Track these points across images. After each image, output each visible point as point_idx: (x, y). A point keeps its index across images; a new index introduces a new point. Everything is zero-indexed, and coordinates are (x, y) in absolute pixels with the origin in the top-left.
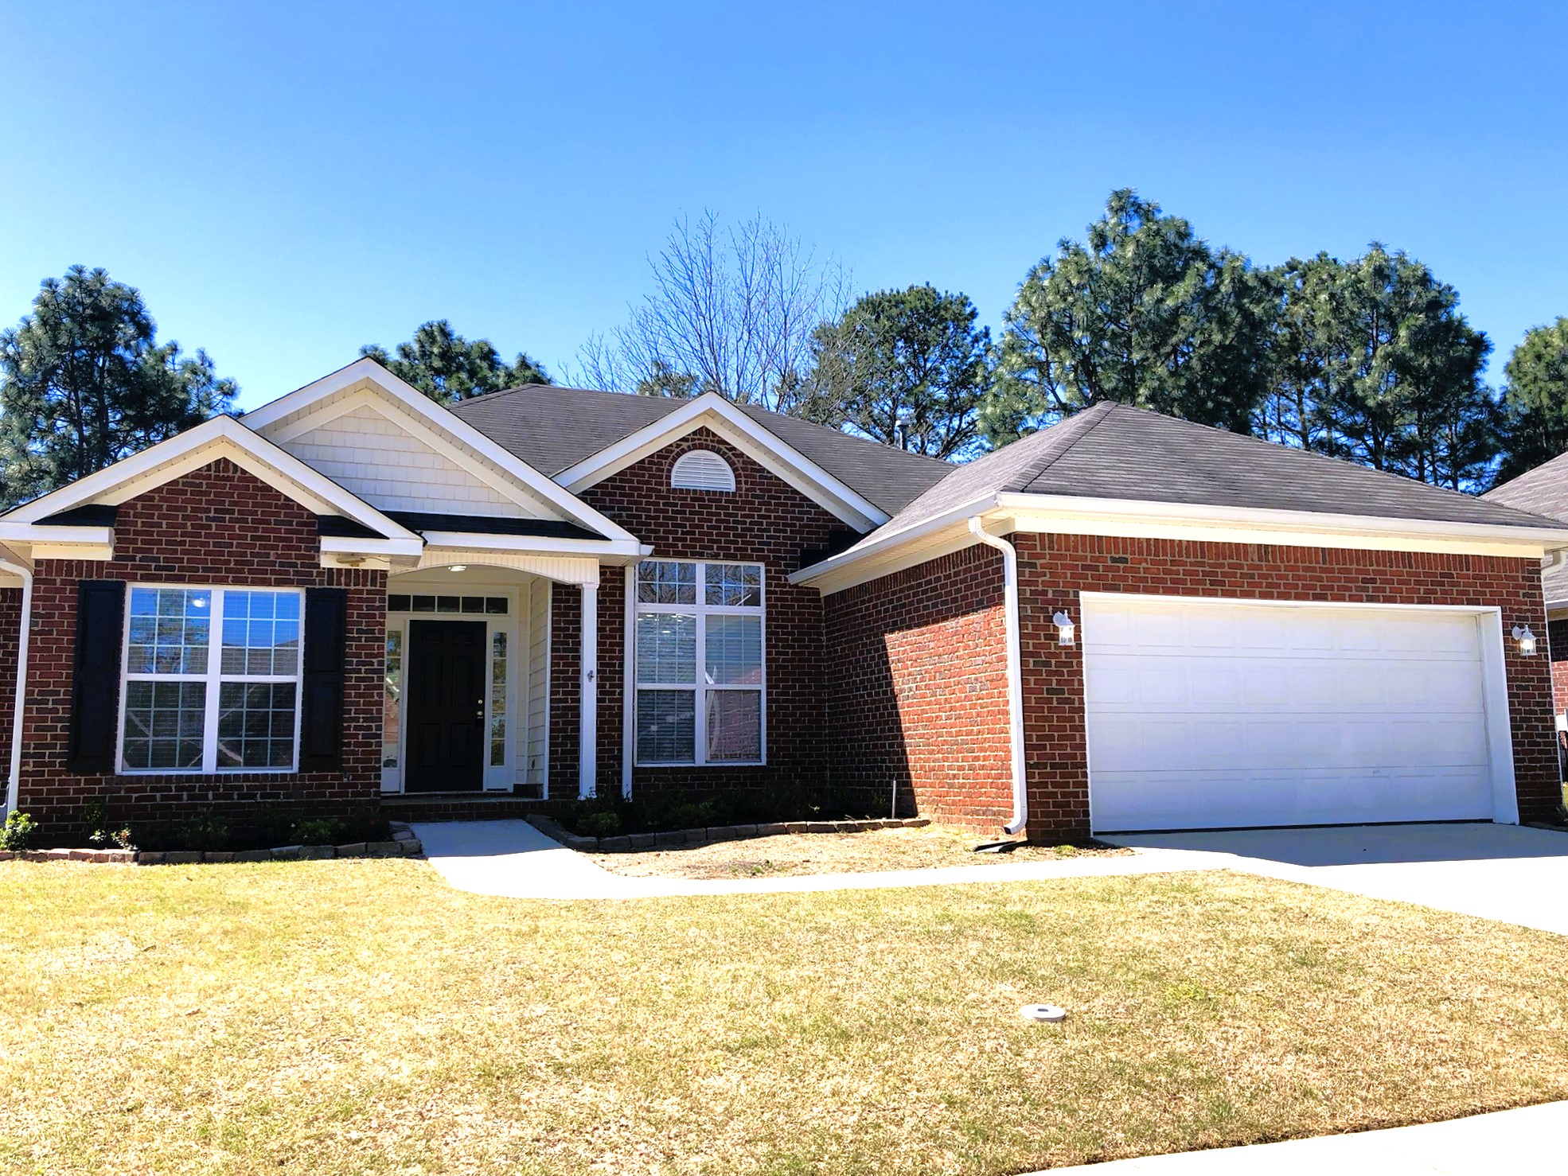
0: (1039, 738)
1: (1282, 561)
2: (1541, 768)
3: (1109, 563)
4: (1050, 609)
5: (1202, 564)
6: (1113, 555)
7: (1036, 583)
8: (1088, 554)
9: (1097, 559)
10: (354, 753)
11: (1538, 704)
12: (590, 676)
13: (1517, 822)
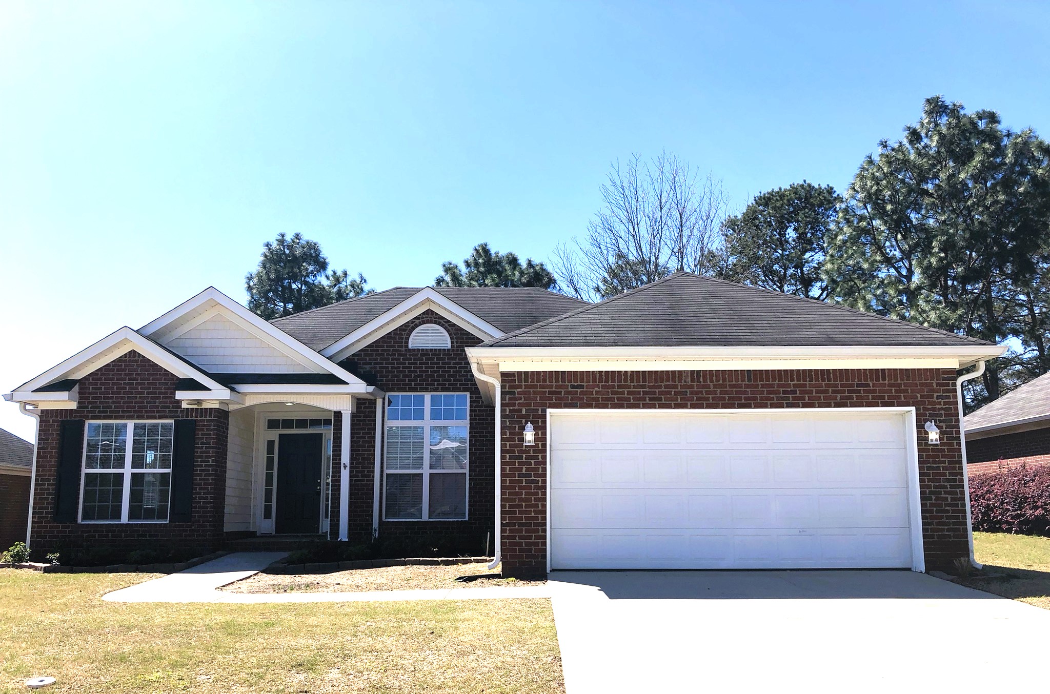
0: (510, 506)
1: (711, 381)
2: (948, 530)
3: (570, 389)
4: (524, 421)
5: (643, 387)
6: (573, 383)
7: (514, 405)
8: (554, 384)
9: (560, 387)
10: (199, 512)
11: (949, 481)
12: (345, 467)
13: (924, 571)
